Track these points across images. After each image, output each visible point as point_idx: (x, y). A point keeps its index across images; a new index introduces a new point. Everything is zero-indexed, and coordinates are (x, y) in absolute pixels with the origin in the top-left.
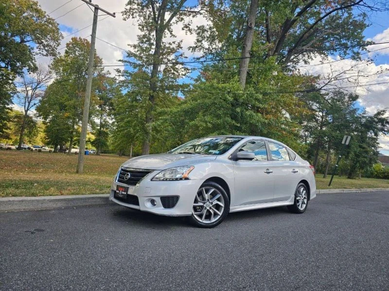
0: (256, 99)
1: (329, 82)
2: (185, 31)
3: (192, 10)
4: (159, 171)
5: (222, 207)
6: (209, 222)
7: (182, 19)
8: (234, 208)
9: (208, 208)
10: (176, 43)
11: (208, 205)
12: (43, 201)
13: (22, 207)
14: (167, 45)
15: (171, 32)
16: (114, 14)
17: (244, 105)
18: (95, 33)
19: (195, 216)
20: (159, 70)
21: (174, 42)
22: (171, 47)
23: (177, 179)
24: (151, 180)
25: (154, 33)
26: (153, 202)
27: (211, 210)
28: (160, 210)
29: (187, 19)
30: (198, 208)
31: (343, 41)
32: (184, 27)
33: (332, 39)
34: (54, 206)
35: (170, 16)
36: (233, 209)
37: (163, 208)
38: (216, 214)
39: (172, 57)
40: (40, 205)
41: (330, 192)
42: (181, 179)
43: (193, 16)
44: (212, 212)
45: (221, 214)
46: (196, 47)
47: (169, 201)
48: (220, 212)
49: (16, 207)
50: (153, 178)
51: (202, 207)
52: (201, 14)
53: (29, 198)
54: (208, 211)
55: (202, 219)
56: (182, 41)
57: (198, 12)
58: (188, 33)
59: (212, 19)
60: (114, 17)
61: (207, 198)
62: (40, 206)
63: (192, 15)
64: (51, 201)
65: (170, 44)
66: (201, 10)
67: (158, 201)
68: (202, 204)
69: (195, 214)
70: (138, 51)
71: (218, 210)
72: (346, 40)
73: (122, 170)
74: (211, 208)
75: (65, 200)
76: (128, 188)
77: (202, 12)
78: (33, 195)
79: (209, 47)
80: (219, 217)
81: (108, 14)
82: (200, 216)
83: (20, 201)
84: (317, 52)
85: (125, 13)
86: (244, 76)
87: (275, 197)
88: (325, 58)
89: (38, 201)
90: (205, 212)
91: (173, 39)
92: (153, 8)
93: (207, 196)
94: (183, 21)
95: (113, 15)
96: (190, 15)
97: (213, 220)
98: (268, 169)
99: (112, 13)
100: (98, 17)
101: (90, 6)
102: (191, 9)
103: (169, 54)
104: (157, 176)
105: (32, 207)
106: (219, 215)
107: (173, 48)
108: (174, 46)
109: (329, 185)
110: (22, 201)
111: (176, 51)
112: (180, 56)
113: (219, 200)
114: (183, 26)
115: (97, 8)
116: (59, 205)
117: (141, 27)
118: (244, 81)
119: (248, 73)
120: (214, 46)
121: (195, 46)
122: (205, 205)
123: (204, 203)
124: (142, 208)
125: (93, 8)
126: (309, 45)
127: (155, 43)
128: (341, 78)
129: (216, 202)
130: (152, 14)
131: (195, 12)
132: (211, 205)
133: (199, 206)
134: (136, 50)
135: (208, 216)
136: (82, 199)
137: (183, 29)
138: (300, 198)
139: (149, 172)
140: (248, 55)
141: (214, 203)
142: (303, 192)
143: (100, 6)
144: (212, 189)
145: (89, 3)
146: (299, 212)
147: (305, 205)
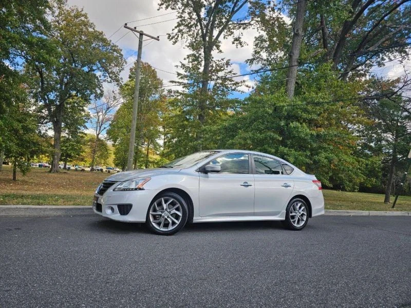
1: (404, 86)
2: (235, 44)
3: (242, 22)
4: (120, 183)
5: (180, 216)
6: (167, 230)
7: (232, 33)
9: (166, 217)
11: (165, 214)
12: (45, 210)
13: (27, 214)
16: (158, 37)
17: (291, 117)
18: (140, 58)
19: (154, 224)
20: (208, 88)
21: (223, 59)
23: (132, 190)
24: (114, 190)
25: (202, 51)
26: (112, 209)
27: (169, 219)
28: (117, 217)
29: (237, 33)
30: (157, 216)
32: (235, 41)
34: (55, 213)
35: (218, 32)
36: (197, 220)
37: (119, 214)
38: (174, 223)
39: (221, 74)
40: (43, 212)
41: (386, 214)
42: (136, 189)
43: (244, 29)
44: (170, 221)
45: (178, 222)
46: (254, 59)
47: (125, 209)
49: (22, 213)
50: (115, 189)
51: (161, 215)
52: (251, 25)
53: (33, 207)
54: (166, 219)
55: (159, 227)
57: (249, 23)
58: (239, 46)
59: (264, 28)
60: (158, 40)
61: (165, 208)
62: (42, 214)
63: (242, 28)
65: (219, 61)
66: (252, 20)
67: (116, 208)
68: (160, 213)
69: (154, 222)
71: (176, 219)
74: (168, 217)
75: (64, 209)
76: (98, 197)
77: (252, 23)
78: (39, 204)
79: (267, 58)
80: (177, 225)
81: (153, 38)
82: (159, 224)
83: (25, 208)
84: (387, 52)
86: (292, 87)
87: (257, 211)
88: (405, 57)
89: (41, 209)
90: (162, 220)
92: (201, 26)
93: (165, 206)
94: (232, 35)
95: (157, 39)
96: (240, 27)
97: (171, 228)
98: (245, 183)
99: (156, 37)
100: (143, 42)
101: (135, 33)
102: (240, 22)
103: (218, 71)
104: (118, 187)
105: (35, 214)
106: (177, 224)
109: (393, 207)
110: (27, 208)
113: (177, 209)
114: (233, 40)
115: (142, 34)
116: (59, 213)
118: (293, 93)
119: (296, 83)
120: (272, 57)
121: (252, 57)
122: (163, 214)
123: (162, 212)
124: (103, 214)
125: (138, 35)
126: (377, 45)
129: (174, 211)
130: (200, 31)
131: (245, 24)
132: (169, 214)
133: (158, 215)
135: (166, 225)
136: (79, 209)
137: (233, 43)
138: (295, 214)
139: (114, 184)
140: (296, 64)
141: (172, 212)
142: (300, 208)
143: (144, 32)
144: (170, 199)
145: (134, 30)
146: (295, 229)
147: (304, 222)
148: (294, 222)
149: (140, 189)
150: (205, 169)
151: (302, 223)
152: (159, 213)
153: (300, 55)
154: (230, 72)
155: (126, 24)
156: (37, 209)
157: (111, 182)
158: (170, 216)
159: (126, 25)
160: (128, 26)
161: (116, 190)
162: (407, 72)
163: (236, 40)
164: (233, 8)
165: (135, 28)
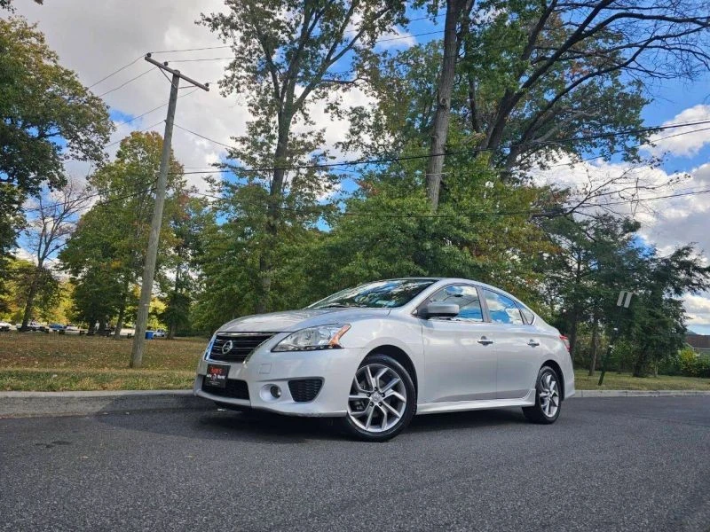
0: (459, 226)
1: (586, 199)
2: (329, 114)
3: (342, 80)
4: (286, 335)
5: (401, 401)
6: (379, 430)
8: (425, 407)
9: (377, 404)
10: (315, 134)
11: (376, 399)
12: (68, 401)
13: (30, 411)
14: (299, 139)
15: (306, 116)
16: (207, 85)
17: (439, 237)
18: (173, 117)
19: (353, 418)
20: (284, 181)
21: (310, 133)
22: (306, 140)
23: (318, 348)
24: (272, 351)
25: (275, 118)
26: (275, 391)
27: (382, 408)
28: (287, 405)
29: (333, 95)
30: (358, 403)
31: (607, 130)
32: (328, 108)
33: (586, 126)
34: (90, 409)
35: (303, 89)
36: (423, 408)
37: (293, 401)
38: (391, 416)
39: (307, 158)
40: (63, 406)
41: (603, 395)
42: (326, 347)
43: (344, 90)
44: (385, 413)
45: (400, 415)
46: (350, 142)
47: (306, 388)
48: (399, 411)
49: (19, 410)
50: (276, 345)
51: (365, 401)
52: (356, 86)
53: (43, 394)
54: (377, 409)
55: (365, 425)
56: (324, 131)
57: (353, 82)
58: (336, 116)
59: (376, 94)
60: (207, 90)
61: (374, 385)
62: (62, 410)
63: (341, 88)
64: (83, 400)
65: (303, 135)
66: (358, 78)
67: (284, 388)
68: (365, 396)
70: (248, 148)
71: (396, 409)
72: (611, 127)
73: (218, 337)
74: (381, 404)
75: (109, 398)
76: (228, 367)
77: (359, 82)
78: (51, 388)
79: (373, 144)
80: (397, 420)
81: (197, 85)
82: (363, 419)
83: (25, 399)
84: (563, 148)
85: (226, 82)
86: (435, 187)
87: (500, 389)
88: (577, 158)
89: (59, 399)
90: (370, 411)
91: (309, 128)
92: (274, 78)
93: (374, 381)
94: (326, 98)
95: (206, 87)
96: (338, 87)
97: (386, 427)
98: (484, 338)
99: (203, 83)
100: (179, 91)
101: (165, 71)
102: (339, 77)
103: (302, 152)
104: (284, 342)
105: (47, 410)
106: (396, 417)
107: (309, 143)
108: (310, 139)
109: (600, 383)
110: (31, 398)
111: (314, 148)
112: (322, 155)
113: (396, 388)
114: (326, 107)
115: (177, 76)
116: (99, 407)
117: (252, 108)
118: (436, 198)
119: (441, 183)
120: (381, 142)
121: (348, 141)
122: (370, 398)
123: (370, 395)
124: (254, 403)
125: (171, 76)
126: (547, 136)
127: (277, 134)
128: (607, 192)
129: (390, 393)
130: (272, 86)
131: (347, 83)
132: (382, 399)
133: (361, 400)
134: (246, 146)
135: (377, 421)
136: (140, 397)
137: (326, 111)
138: (545, 395)
139: (268, 337)
140: (442, 152)
141: (388, 394)
142: (550, 383)
143: (182, 73)
144: (383, 368)
145: (164, 66)
146: (545, 421)
147: (556, 408)
148: (544, 408)
149: (336, 347)
150: (426, 309)
151: (555, 410)
152: (362, 396)
153: (448, 139)
154: (324, 154)
155: (149, 55)
156: (50, 399)
157: (261, 335)
158: (384, 403)
159: (148, 58)
160: (152, 58)
161: (277, 349)
162: (591, 179)
163: (332, 107)
164: (329, 56)
165: (166, 64)
